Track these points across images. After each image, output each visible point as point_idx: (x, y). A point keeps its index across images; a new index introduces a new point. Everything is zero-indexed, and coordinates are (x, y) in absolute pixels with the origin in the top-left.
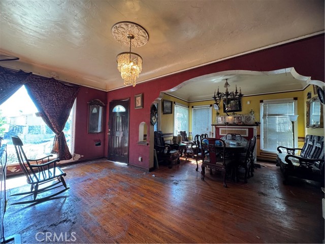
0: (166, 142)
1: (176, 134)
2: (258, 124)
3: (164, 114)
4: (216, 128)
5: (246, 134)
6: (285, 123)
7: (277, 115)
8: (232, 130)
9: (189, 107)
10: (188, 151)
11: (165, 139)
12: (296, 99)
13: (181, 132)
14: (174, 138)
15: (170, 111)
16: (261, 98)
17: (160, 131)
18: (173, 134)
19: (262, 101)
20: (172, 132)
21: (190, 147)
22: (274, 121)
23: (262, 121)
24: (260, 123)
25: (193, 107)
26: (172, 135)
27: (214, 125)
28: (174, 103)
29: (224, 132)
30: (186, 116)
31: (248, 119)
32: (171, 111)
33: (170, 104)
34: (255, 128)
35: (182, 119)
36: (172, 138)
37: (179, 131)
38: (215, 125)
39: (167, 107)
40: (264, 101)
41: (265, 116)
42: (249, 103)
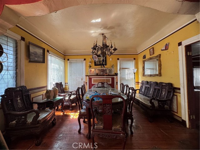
0: (34, 100)
1: (50, 88)
2: (116, 74)
3: (30, 62)
4: (89, 78)
5: (110, 82)
6: (130, 74)
7: (126, 68)
8: (101, 80)
9: (64, 59)
10: (65, 103)
11: (32, 96)
12: (135, 59)
13: (57, 84)
14: (48, 92)
15: (41, 60)
16: (118, 57)
17: (21, 87)
18: (46, 87)
19: (118, 59)
20: (45, 85)
21: (67, 98)
22: (125, 72)
23: (119, 72)
24: (118, 74)
25: (68, 60)
26: (45, 89)
27: (87, 76)
28: (48, 51)
29: (95, 81)
30: (62, 68)
31: (110, 71)
32: (43, 60)
33: (41, 51)
34: (115, 77)
35: (57, 70)
36: (45, 92)
37: (54, 83)
38: (89, 76)
39: (36, 54)
40: (119, 59)
41: (120, 69)
42: (111, 59)
